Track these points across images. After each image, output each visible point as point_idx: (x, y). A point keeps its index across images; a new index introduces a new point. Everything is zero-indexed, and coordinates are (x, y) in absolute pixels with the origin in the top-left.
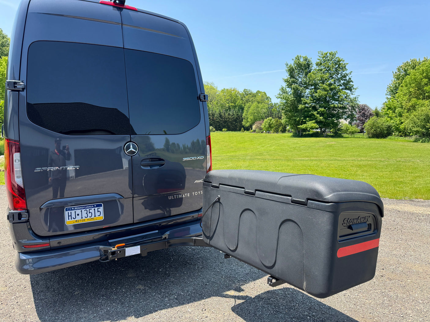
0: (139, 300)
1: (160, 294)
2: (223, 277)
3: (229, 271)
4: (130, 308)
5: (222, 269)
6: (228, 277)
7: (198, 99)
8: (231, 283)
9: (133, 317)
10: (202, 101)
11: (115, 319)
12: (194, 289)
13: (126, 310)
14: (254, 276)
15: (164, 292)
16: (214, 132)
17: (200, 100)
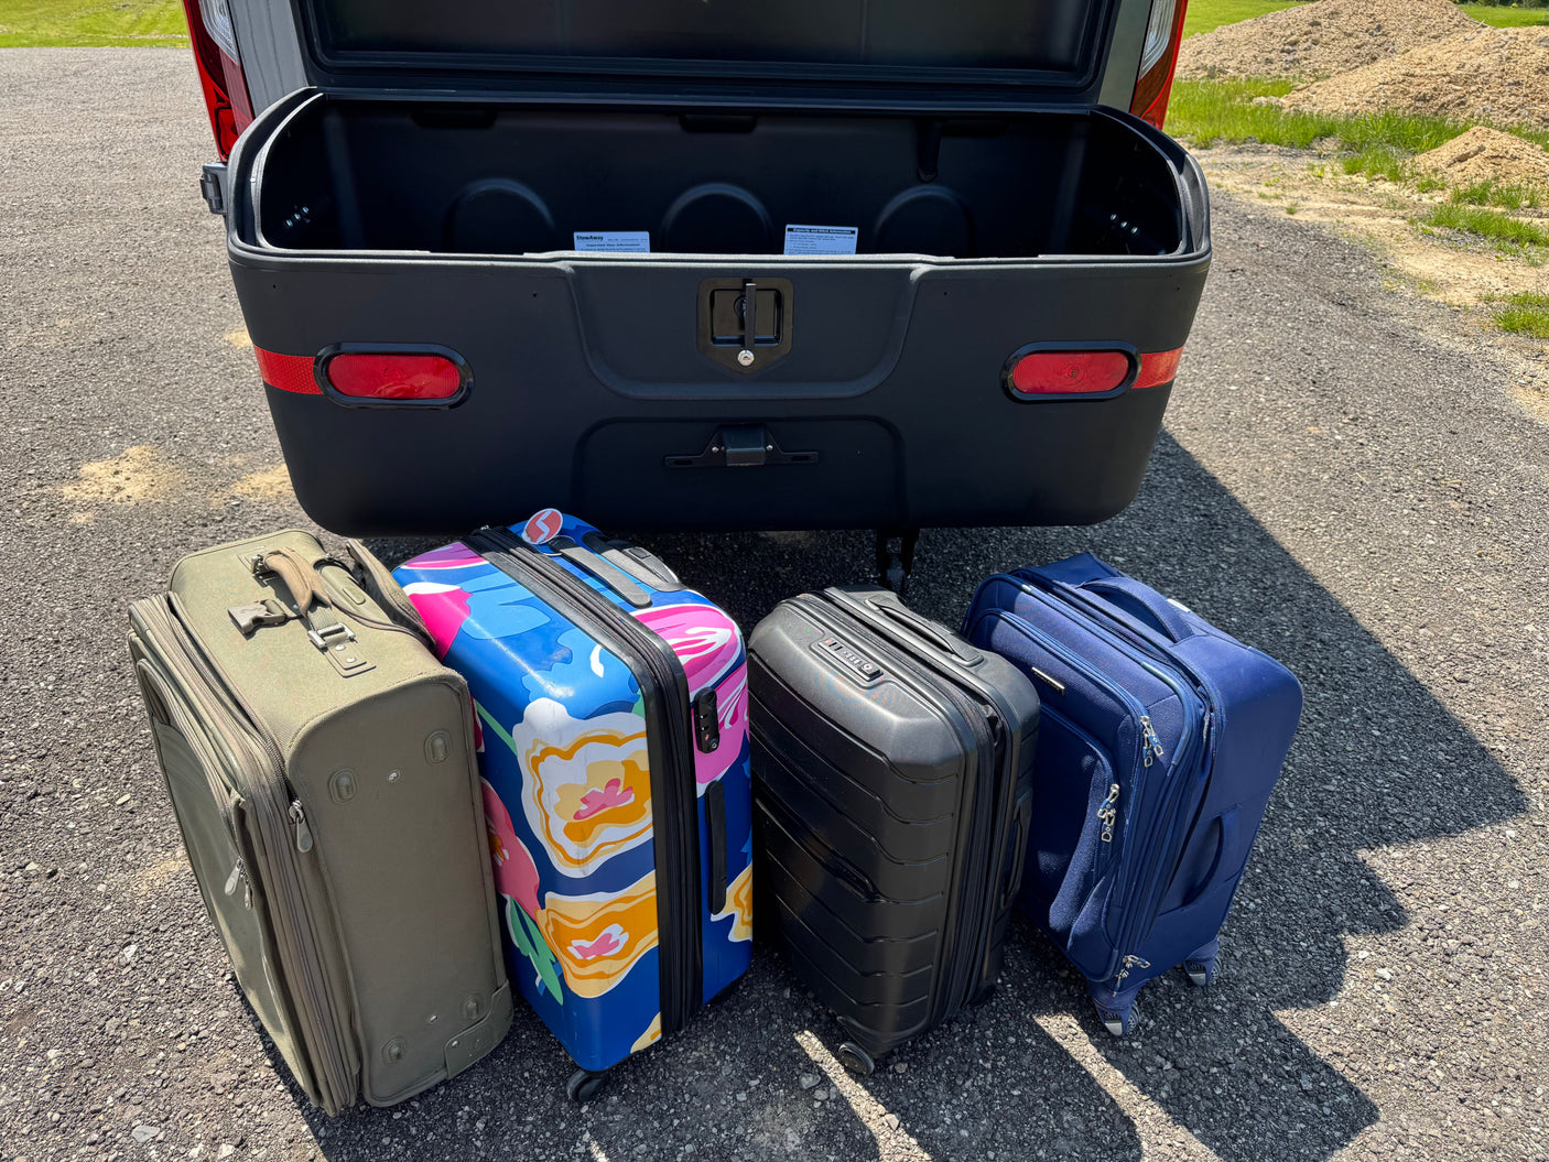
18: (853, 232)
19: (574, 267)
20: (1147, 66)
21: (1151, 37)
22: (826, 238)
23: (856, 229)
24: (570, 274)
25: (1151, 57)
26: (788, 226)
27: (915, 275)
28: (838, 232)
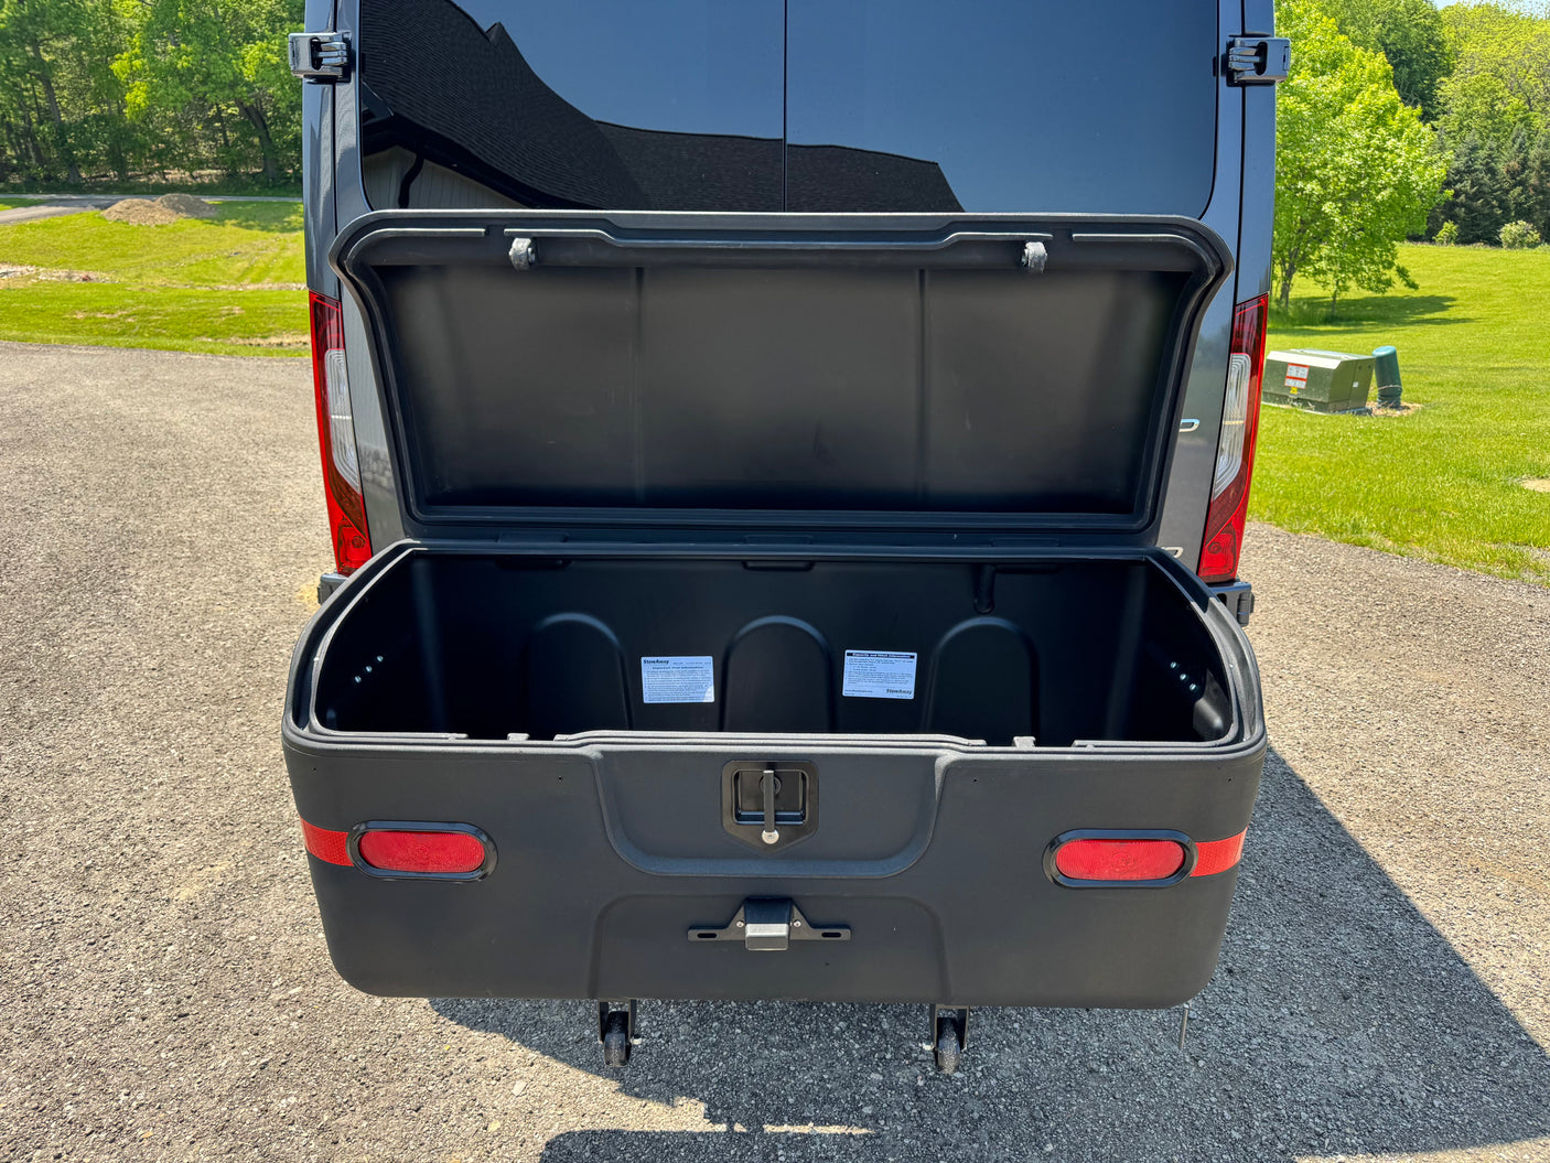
0: (770, 1032)
1: (863, 1036)
2: (1201, 1063)
3: (1249, 1037)
4: (717, 1054)
5: (1222, 1008)
6: (1229, 1070)
7: (1215, 73)
8: (1228, 1116)
9: (702, 1107)
10: (1244, 84)
11: (637, 1090)
12: (1026, 1074)
13: (695, 1060)
14: (1387, 1122)
15: (884, 1034)
16: (1531, 251)
17: (1230, 74)
18: (912, 657)
19: (603, 752)
20: (1219, 490)
21: (1222, 461)
22: (886, 662)
23: (915, 654)
24: (597, 760)
25: (1223, 480)
26: (847, 651)
27: (941, 763)
28: (897, 656)
